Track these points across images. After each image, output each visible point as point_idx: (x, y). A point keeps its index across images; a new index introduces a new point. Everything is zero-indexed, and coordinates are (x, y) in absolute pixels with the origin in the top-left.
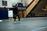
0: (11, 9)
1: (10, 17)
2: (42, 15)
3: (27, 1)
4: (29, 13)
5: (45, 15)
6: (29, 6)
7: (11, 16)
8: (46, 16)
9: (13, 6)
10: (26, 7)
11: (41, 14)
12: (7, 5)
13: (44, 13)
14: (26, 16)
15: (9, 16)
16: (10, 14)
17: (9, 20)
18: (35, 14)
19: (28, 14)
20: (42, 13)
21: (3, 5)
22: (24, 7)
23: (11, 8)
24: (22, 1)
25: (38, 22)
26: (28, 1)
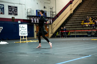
0: (24, 22)
1: (22, 37)
2: (81, 34)
3: (54, 7)
4: (58, 30)
5: (86, 34)
6: (57, 16)
7: (24, 34)
8: (89, 35)
9: (28, 16)
10: (53, 18)
11: (79, 32)
12: (17, 14)
13: (84, 30)
14: (52, 34)
15: (20, 35)
16: (23, 31)
17: (20, 42)
18: (68, 32)
19: (56, 32)
20: (81, 30)
21: (9, 14)
22: (49, 18)
23: (24, 20)
24: (45, 7)
25: (74, 47)
26: (57, 7)
